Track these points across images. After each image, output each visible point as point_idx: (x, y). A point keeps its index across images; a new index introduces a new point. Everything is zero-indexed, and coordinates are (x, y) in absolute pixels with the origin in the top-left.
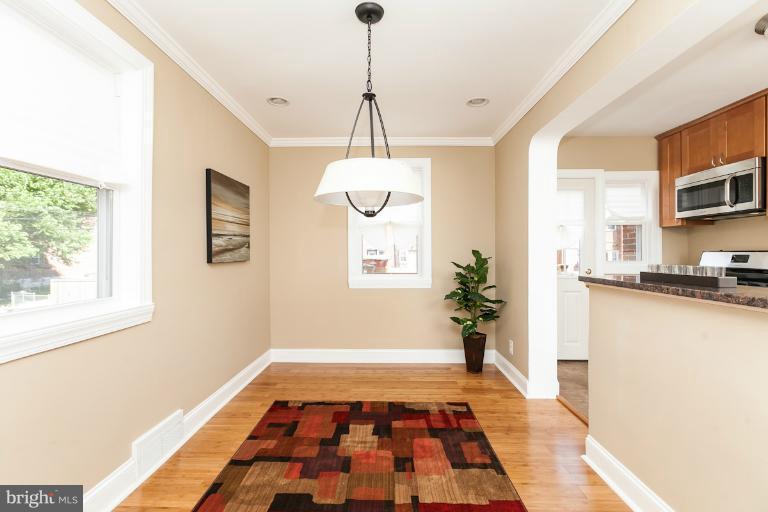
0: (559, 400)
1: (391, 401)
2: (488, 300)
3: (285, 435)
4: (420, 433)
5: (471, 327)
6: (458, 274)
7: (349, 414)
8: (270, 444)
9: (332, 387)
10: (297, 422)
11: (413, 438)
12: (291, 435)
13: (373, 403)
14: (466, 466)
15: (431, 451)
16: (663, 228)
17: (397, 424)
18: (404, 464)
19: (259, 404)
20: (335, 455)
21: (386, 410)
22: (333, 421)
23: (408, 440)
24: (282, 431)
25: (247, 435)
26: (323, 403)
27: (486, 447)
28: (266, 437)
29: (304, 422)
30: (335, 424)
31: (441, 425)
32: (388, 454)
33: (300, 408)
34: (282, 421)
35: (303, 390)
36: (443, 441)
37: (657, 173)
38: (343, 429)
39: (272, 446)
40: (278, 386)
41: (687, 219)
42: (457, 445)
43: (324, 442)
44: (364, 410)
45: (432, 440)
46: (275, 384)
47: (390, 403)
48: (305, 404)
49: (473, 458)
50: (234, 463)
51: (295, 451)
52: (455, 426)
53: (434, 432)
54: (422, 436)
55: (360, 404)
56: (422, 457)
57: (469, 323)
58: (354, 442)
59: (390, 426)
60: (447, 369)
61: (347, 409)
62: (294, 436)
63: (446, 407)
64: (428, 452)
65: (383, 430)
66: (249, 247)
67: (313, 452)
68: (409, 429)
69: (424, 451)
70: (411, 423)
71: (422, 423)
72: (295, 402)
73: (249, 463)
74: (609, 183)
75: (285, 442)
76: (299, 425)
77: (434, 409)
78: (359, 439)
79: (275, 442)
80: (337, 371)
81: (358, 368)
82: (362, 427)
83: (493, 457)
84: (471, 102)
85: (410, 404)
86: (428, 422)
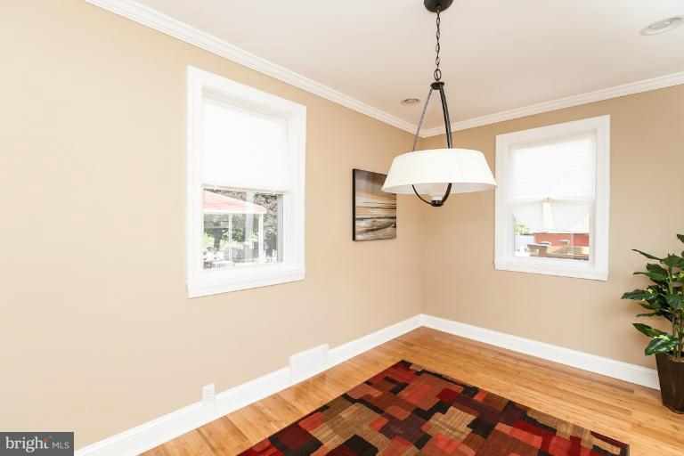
1: (513, 400)
3: (391, 391)
6: (650, 267)
7: (465, 396)
8: (376, 393)
9: (462, 364)
10: (407, 385)
11: (511, 451)
12: (396, 393)
13: (489, 395)
17: (502, 428)
19: (392, 358)
20: (419, 427)
21: (500, 409)
22: (437, 396)
23: (505, 450)
25: (366, 379)
26: (440, 376)
29: (412, 387)
30: (438, 400)
32: (471, 453)
33: (418, 374)
34: (396, 378)
35: (432, 358)
38: (442, 407)
39: (376, 396)
40: (414, 348)
43: (417, 411)
44: (476, 398)
47: (511, 403)
48: (424, 371)
50: (345, 396)
51: (389, 408)
55: (476, 390)
58: (445, 424)
59: (493, 426)
60: (627, 391)
61: (460, 390)
62: (398, 395)
63: (587, 437)
65: (482, 427)
66: (395, 227)
67: (402, 414)
68: (514, 439)
70: (521, 435)
71: (536, 441)
72: (417, 366)
73: (353, 401)
75: (388, 397)
76: (407, 388)
77: (566, 431)
78: (452, 424)
79: (381, 393)
80: (477, 351)
81: (501, 354)
82: (462, 413)
85: (535, 413)
86: (546, 443)
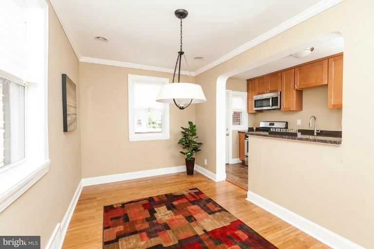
0: (226, 180)
2: (196, 143)
3: (124, 222)
4: (187, 205)
5: (191, 155)
6: (183, 132)
7: (150, 204)
8: (120, 228)
9: (130, 193)
10: (126, 214)
11: (186, 207)
12: (128, 221)
13: (157, 196)
14: (214, 212)
15: (197, 210)
16: (249, 113)
17: (175, 203)
18: (190, 218)
19: (95, 210)
20: (158, 224)
21: (166, 198)
22: (145, 209)
23: (185, 209)
24: (121, 220)
25: (101, 228)
27: (215, 204)
28: (115, 225)
29: (130, 213)
30: (147, 210)
31: (193, 199)
32: (181, 216)
33: (121, 207)
34: (117, 216)
35: (115, 197)
36: (199, 205)
37: (247, 93)
39: (122, 229)
40: (98, 198)
41: (257, 111)
42: (205, 206)
43: (147, 220)
44: (155, 200)
45: (194, 206)
46: (96, 198)
47: (165, 195)
48: (123, 204)
49: (214, 209)
50: (106, 243)
51: (136, 228)
52: (199, 198)
53: (193, 203)
54: (189, 206)
55: (151, 198)
56: (196, 214)
57: (189, 153)
58: (162, 216)
59: (173, 205)
60: (178, 175)
61: (147, 202)
62: (130, 221)
63: (190, 191)
64: (197, 212)
65: (170, 207)
66: (76, 121)
67: (146, 225)
68: (181, 204)
69: (194, 211)
70: (180, 201)
71: (185, 201)
72: (116, 204)
73: (116, 241)
74: (234, 96)
75: (128, 225)
76: (129, 215)
77: (186, 193)
78: (163, 214)
79: (122, 227)
83: (220, 207)
84: (196, 58)
85: (174, 193)
86: (187, 199)
